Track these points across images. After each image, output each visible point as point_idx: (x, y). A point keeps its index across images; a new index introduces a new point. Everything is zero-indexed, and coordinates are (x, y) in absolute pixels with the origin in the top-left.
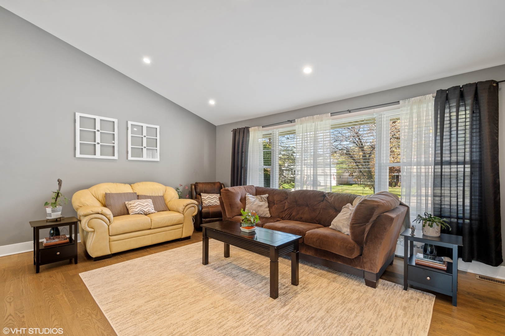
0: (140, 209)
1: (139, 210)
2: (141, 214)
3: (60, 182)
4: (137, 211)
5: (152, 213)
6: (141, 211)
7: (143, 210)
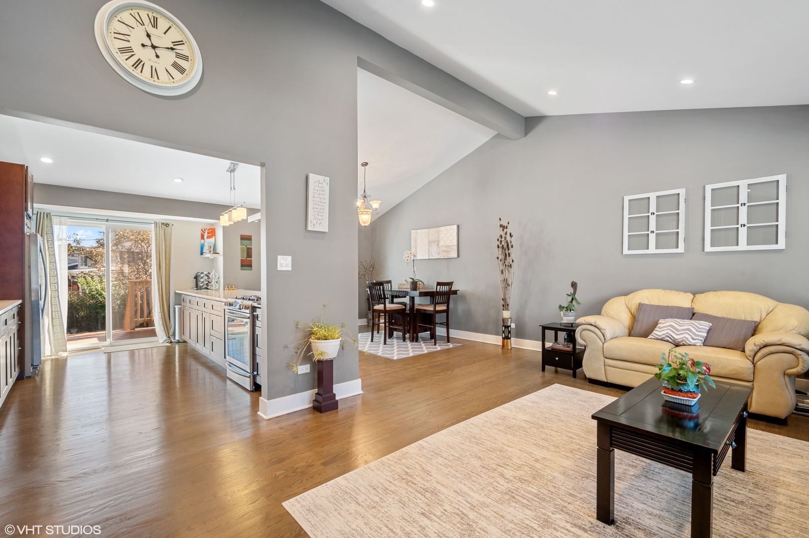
0: (668, 333)
1: (663, 335)
2: (667, 341)
3: (574, 285)
4: (660, 336)
5: (690, 345)
6: (667, 336)
7: (671, 336)
